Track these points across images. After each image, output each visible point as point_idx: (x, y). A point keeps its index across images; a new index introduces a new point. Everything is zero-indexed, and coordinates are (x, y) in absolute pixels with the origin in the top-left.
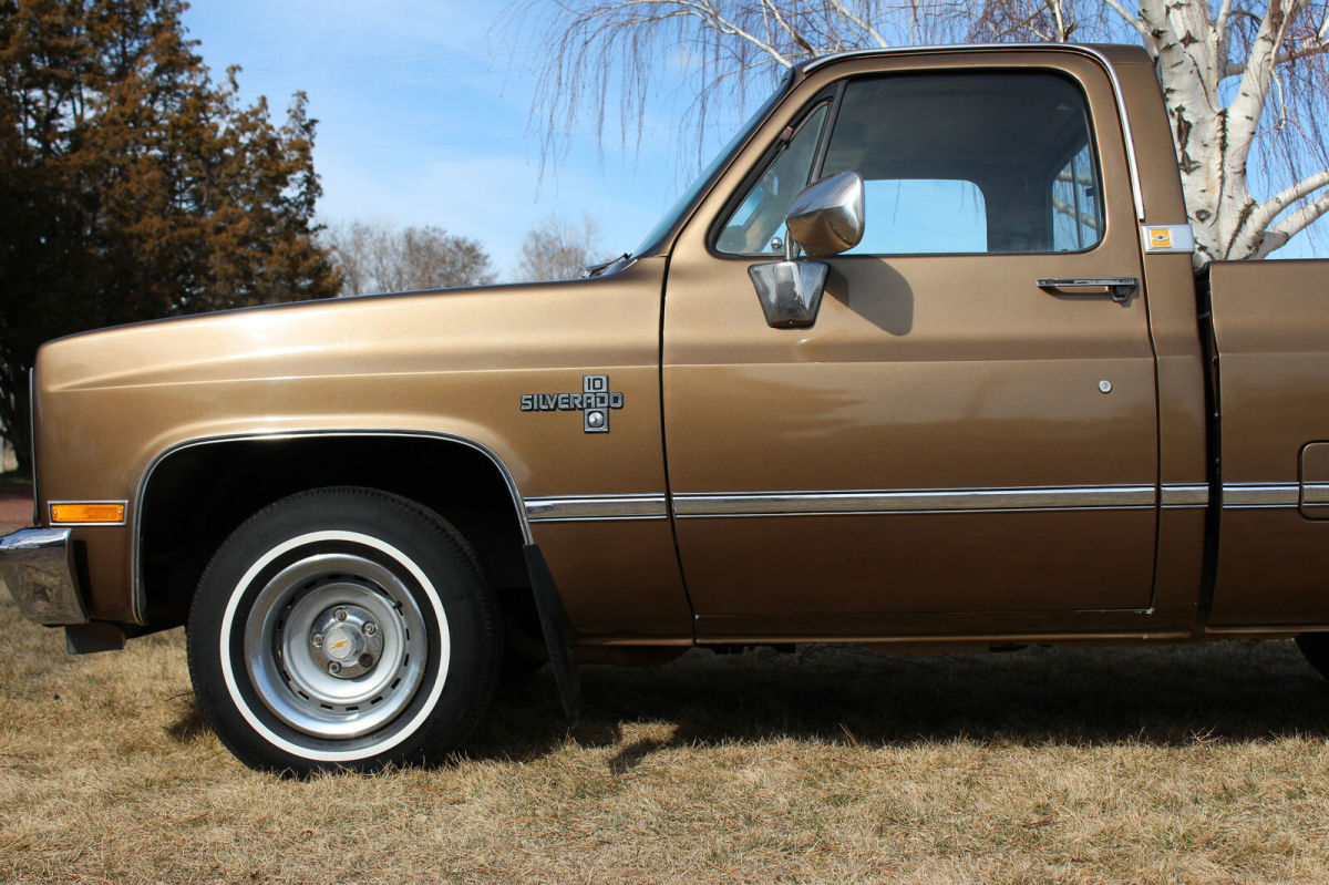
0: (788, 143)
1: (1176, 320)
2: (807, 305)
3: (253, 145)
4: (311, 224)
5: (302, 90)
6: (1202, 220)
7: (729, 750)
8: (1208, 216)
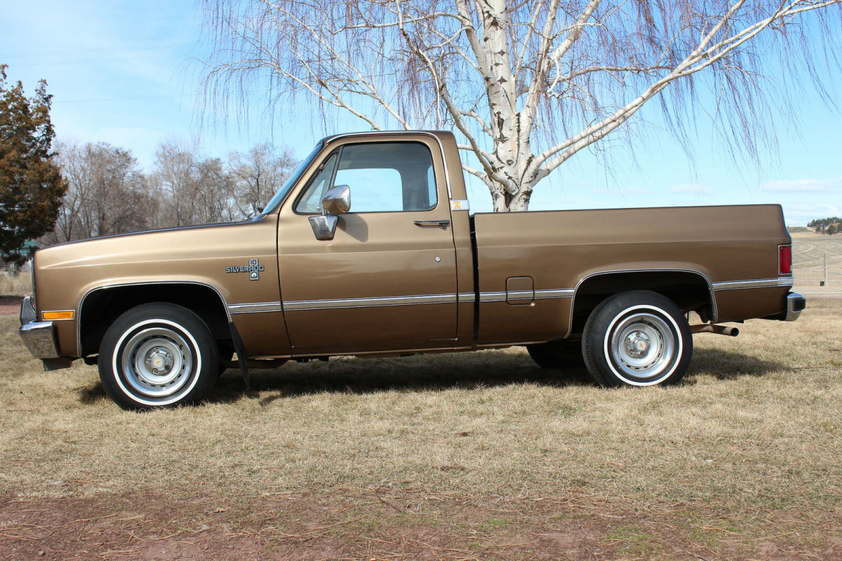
0: (322, 170)
1: (463, 235)
2: (330, 230)
3: (15, 109)
4: (50, 152)
5: (43, 79)
6: (509, 164)
7: (306, 397)
8: (513, 163)
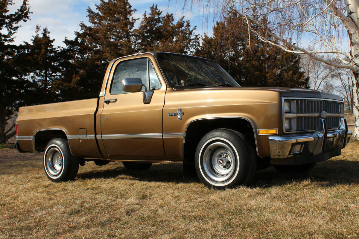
6: (356, 57)
